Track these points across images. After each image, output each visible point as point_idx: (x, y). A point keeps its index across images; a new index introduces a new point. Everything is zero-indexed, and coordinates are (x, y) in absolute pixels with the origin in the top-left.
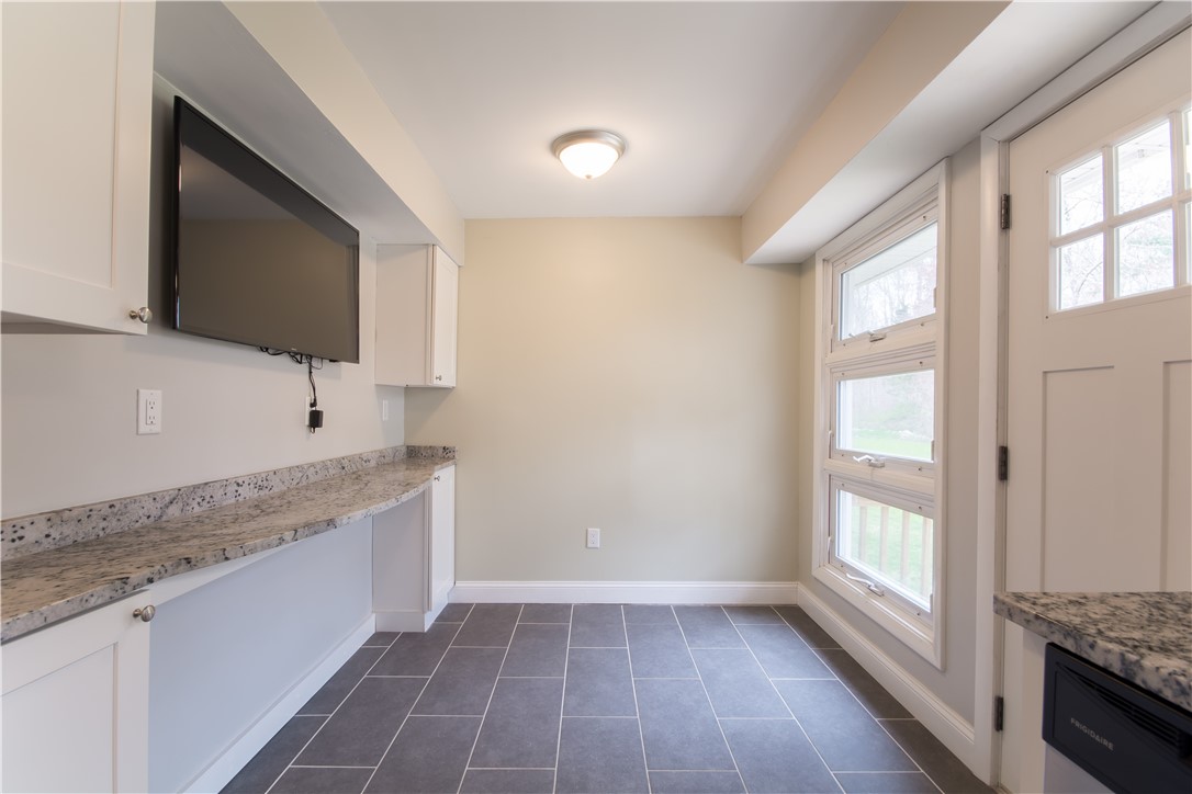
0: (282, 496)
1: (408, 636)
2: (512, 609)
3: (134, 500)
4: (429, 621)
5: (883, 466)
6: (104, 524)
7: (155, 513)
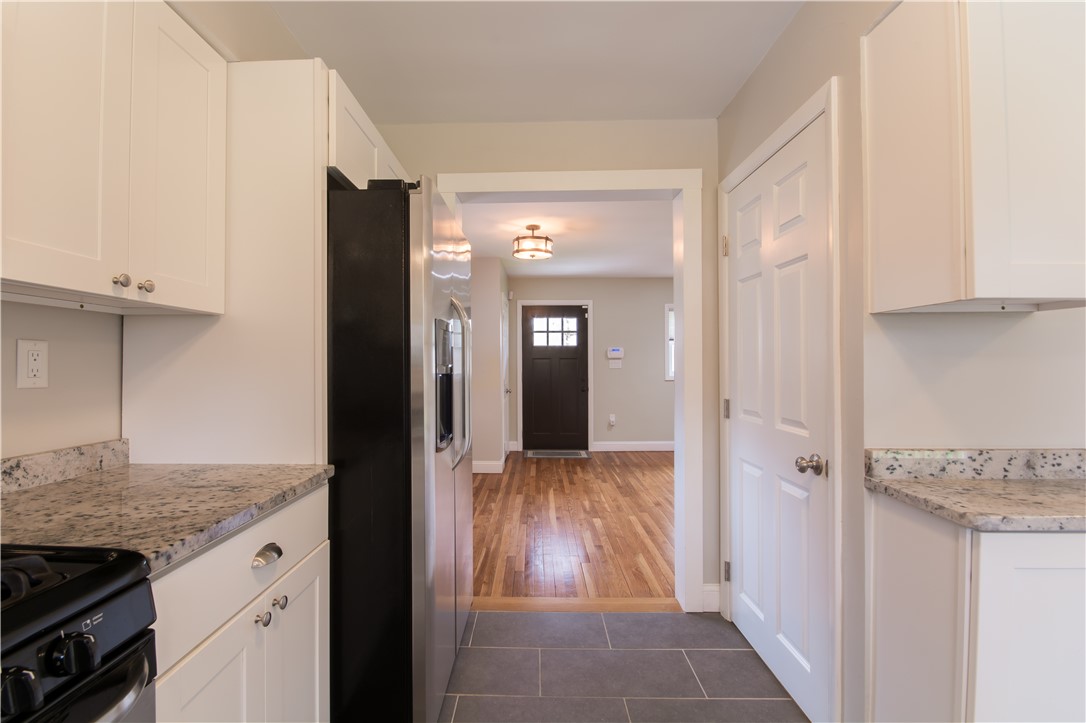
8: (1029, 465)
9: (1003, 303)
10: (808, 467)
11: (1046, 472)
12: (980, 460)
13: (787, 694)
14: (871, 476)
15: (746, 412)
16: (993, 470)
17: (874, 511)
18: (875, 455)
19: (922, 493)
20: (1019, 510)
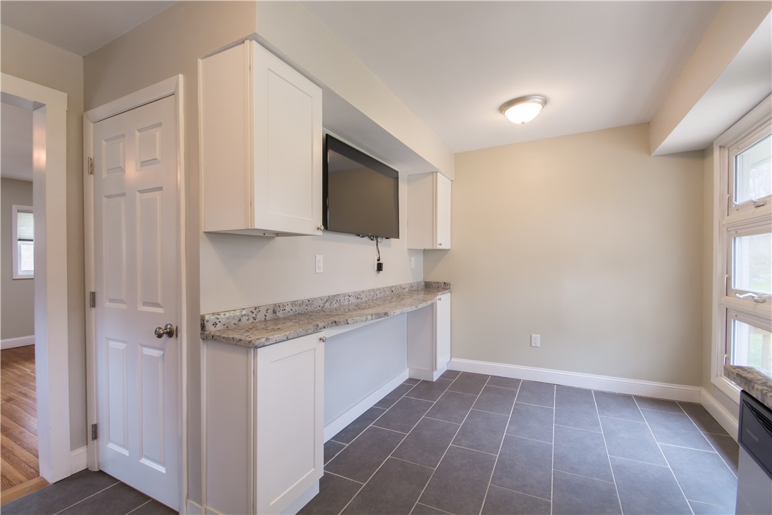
0: (366, 302)
1: (424, 382)
2: (482, 378)
3: (315, 299)
4: (436, 376)
5: (764, 301)
6: (306, 308)
7: (322, 305)
8: (274, 312)
9: (264, 232)
10: (164, 333)
11: (280, 314)
12: (255, 312)
13: (147, 498)
14: (204, 331)
15: (111, 301)
16: (260, 317)
17: (205, 351)
18: (207, 318)
19: (231, 335)
20: (272, 333)
